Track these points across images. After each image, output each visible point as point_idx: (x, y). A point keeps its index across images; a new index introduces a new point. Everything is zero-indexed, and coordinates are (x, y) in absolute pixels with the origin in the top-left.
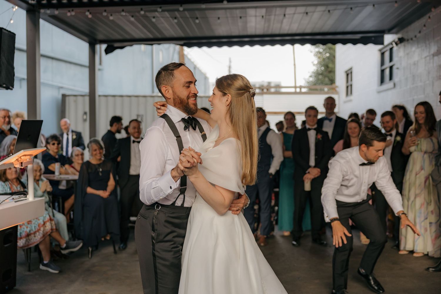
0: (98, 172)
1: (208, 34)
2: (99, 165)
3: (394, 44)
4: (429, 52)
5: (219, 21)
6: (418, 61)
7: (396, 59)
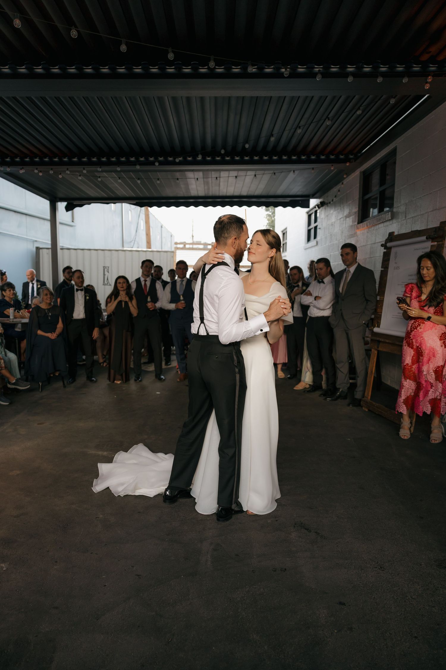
0: (48, 316)
1: (155, 195)
2: (48, 309)
3: (317, 208)
4: (343, 215)
5: (158, 182)
6: (334, 222)
7: (318, 220)
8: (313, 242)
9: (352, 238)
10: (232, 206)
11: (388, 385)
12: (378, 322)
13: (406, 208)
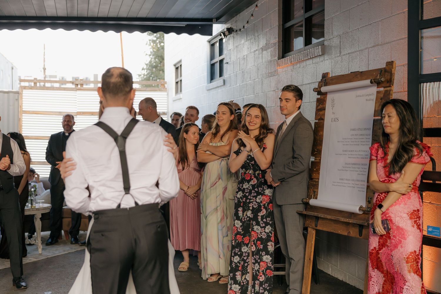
3: (222, 36)
4: (258, 47)
6: (247, 56)
7: (225, 52)
8: (218, 81)
9: (272, 77)
10: (106, 31)
11: (329, 275)
12: (314, 192)
13: (340, 42)
